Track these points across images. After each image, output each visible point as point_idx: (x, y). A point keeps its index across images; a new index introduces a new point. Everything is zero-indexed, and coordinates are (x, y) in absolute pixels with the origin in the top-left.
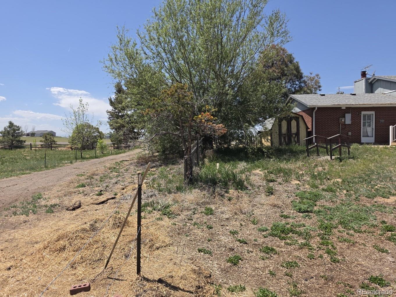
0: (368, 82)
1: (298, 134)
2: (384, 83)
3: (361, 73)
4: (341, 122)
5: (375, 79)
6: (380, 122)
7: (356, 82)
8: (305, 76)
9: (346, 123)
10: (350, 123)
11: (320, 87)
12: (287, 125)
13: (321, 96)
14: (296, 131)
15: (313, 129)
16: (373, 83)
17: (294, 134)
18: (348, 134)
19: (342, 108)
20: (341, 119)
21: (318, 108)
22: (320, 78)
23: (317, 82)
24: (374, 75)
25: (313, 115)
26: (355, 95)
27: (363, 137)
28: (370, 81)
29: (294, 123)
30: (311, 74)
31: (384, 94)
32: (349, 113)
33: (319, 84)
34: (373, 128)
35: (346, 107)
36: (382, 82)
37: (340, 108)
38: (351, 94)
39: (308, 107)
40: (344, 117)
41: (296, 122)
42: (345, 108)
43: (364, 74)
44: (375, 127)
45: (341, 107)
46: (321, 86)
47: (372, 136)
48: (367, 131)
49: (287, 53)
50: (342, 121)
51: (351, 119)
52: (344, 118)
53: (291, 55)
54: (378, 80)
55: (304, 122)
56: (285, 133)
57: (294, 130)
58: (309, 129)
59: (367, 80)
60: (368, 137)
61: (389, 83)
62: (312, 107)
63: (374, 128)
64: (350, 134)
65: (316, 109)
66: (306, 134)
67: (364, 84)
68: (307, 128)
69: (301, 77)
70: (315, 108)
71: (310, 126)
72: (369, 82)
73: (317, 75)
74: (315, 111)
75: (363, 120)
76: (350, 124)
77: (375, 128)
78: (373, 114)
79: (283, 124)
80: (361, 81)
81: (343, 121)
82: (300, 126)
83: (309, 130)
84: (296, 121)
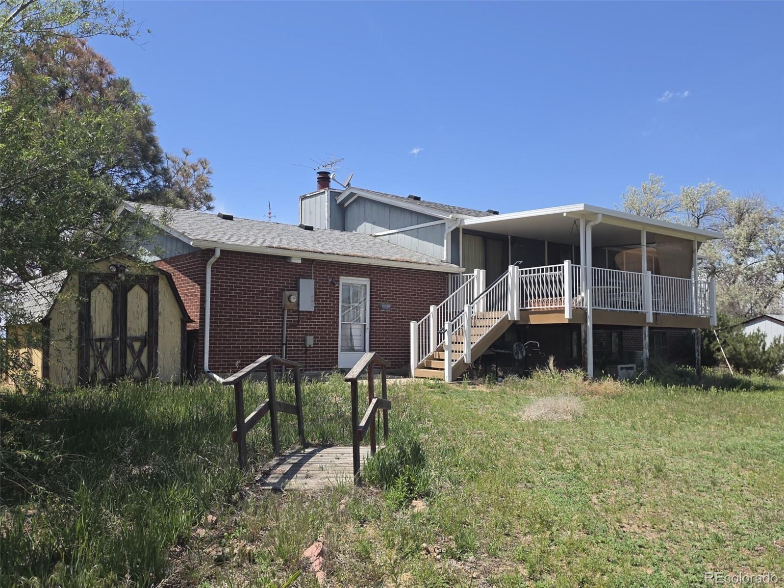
0: (336, 201)
1: (151, 340)
2: (375, 207)
3: (319, 176)
4: (288, 303)
5: (352, 194)
6: (381, 308)
7: (304, 198)
8: (169, 156)
9: (300, 310)
10: (312, 310)
11: (208, 198)
12: (111, 304)
13: (224, 220)
14: (145, 329)
15: (204, 322)
16: (346, 205)
17: (136, 339)
18: (305, 341)
19: (294, 261)
20: (287, 293)
21: (222, 251)
22: (209, 172)
23: (201, 184)
24: (348, 185)
25: (205, 274)
26: (310, 228)
27: (342, 350)
28: (340, 199)
29: (137, 299)
30: (187, 155)
31: (376, 236)
32: (309, 277)
33: (209, 189)
34: (365, 325)
35: (303, 259)
36: (368, 205)
37: (286, 258)
38: (301, 226)
39: (191, 243)
40: (296, 288)
41: (145, 297)
42: (300, 262)
43: (324, 179)
44: (370, 323)
45: (289, 258)
46: (213, 195)
47: (361, 348)
48: (353, 334)
49: (112, 76)
50: (290, 302)
51: (315, 298)
52: (296, 293)
53: (125, 84)
54: (360, 198)
55: (173, 298)
56: (103, 335)
57: (137, 325)
58: (192, 321)
59: (334, 195)
60: (354, 350)
61: (387, 210)
62: (203, 248)
63: (368, 326)
64: (310, 341)
65: (218, 254)
66: (179, 340)
67: (326, 203)
68: (185, 319)
69: (156, 159)
70: (212, 251)
71: (193, 312)
72: (338, 202)
73: (203, 163)
74: (213, 260)
75: (342, 302)
76: (311, 312)
77: (370, 326)
78: (366, 285)
79: (98, 299)
80: (319, 197)
81: (294, 300)
82: (160, 310)
83: (190, 327)
84: (147, 292)
